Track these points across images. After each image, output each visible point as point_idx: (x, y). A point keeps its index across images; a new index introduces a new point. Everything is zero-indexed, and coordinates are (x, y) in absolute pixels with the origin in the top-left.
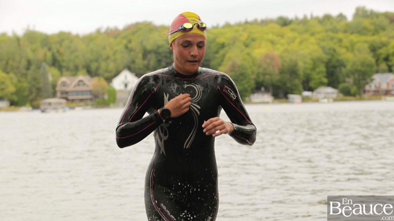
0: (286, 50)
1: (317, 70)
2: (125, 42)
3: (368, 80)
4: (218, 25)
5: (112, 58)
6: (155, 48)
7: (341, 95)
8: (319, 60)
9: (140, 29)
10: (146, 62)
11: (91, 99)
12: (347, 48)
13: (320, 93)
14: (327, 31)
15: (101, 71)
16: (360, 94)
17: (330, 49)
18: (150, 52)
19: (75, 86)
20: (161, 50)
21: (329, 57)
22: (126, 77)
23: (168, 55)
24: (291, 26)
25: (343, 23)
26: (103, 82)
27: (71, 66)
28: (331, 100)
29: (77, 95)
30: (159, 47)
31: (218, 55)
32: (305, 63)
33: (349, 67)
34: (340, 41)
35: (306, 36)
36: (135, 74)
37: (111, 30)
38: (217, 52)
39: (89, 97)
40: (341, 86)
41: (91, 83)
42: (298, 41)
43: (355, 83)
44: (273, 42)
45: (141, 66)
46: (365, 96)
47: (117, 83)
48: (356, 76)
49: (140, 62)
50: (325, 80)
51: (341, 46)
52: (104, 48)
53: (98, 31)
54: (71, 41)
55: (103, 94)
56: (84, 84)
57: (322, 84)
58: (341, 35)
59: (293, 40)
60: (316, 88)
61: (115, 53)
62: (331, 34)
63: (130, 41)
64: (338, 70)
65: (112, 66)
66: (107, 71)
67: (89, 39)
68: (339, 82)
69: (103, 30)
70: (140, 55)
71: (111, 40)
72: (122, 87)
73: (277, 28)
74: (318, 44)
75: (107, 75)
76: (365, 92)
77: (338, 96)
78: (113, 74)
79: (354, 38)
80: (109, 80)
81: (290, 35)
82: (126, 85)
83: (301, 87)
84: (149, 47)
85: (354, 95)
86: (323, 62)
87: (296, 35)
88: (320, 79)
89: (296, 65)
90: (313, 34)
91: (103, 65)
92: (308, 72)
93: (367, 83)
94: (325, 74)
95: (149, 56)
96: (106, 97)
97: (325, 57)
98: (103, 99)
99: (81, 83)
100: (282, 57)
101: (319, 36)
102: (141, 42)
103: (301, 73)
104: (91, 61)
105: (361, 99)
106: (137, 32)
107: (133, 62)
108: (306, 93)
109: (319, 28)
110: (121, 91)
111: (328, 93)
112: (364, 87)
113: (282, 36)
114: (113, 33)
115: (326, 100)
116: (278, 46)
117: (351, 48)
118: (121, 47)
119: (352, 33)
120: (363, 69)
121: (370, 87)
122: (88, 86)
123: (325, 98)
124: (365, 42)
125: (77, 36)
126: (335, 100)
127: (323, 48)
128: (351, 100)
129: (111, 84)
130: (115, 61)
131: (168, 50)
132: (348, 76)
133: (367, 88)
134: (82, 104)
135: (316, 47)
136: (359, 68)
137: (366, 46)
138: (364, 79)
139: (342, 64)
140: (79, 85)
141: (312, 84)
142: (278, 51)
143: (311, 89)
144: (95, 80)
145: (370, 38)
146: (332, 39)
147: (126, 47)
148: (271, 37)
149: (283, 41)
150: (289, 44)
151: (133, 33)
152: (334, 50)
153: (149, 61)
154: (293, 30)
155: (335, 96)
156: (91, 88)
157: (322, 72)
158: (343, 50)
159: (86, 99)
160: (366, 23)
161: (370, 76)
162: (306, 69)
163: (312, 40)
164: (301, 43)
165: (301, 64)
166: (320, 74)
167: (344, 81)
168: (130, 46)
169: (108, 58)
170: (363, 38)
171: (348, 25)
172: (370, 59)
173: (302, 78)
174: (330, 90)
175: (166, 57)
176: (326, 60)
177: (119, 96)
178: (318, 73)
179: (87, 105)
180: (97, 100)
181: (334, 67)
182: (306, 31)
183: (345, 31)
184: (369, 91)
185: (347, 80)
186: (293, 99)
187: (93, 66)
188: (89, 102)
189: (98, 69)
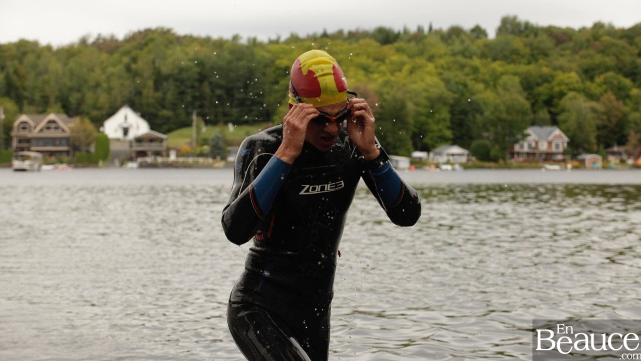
0: (386, 83)
1: (437, 116)
2: (126, 60)
3: (519, 137)
4: (279, 38)
5: (105, 85)
6: (176, 71)
7: (474, 159)
8: (441, 100)
9: (152, 40)
10: (159, 95)
11: (67, 152)
12: (485, 82)
13: (440, 154)
14: (454, 54)
15: (85, 108)
16: (504, 159)
17: (457, 83)
18: (167, 78)
19: (41, 130)
20: (185, 75)
21: (457, 96)
22: (126, 118)
23: (196, 84)
24: (397, 45)
25: (480, 42)
26: (89, 126)
27: (37, 96)
28: (457, 167)
29: (45, 145)
30: (182, 70)
31: (276, 87)
32: (417, 104)
33: (487, 114)
34: (475, 70)
35: (420, 61)
36: (140, 113)
37: (105, 40)
38: (277, 83)
39: (65, 148)
40: (475, 144)
41: (67, 126)
42: (406, 68)
43: (496, 141)
44: (366, 69)
45: (151, 101)
46: (513, 162)
47: (112, 128)
48: (500, 128)
49: (149, 93)
50: (448, 133)
51: (476, 80)
52: (92, 70)
53: (83, 41)
54: (39, 56)
55: (89, 145)
56: (57, 128)
57: (444, 140)
58: (476, 62)
59: (399, 67)
60: (434, 147)
61: (108, 79)
62: (460, 59)
63: (134, 60)
64: (470, 117)
65: (103, 99)
66: (95, 107)
67: (68, 53)
68: (471, 138)
69: (91, 40)
70: (151, 83)
71: (104, 56)
72: (119, 134)
73: (374, 46)
74: (440, 74)
75: (95, 113)
76: (512, 154)
77: (468, 160)
78: (104, 112)
79: (497, 66)
80: (99, 122)
81: (395, 58)
82: (126, 131)
83: (410, 143)
84: (165, 69)
85: (495, 160)
86: (445, 104)
87: (405, 58)
88: (440, 130)
89: (403, 106)
90: (431, 59)
91: (89, 97)
92: (423, 119)
93: (517, 141)
94: (448, 124)
95: (165, 84)
96: (92, 149)
97: (450, 96)
98: (88, 152)
99: (53, 125)
100: (381, 95)
101: (441, 62)
102: (153, 62)
103: (411, 121)
104: (71, 89)
105: (508, 167)
106: (146, 45)
107: (139, 93)
108: (417, 154)
109: (442, 48)
110: (118, 140)
111: (453, 155)
112: (513, 148)
113: (381, 60)
114: (108, 46)
115: (449, 167)
116: (376, 76)
117: (493, 82)
118: (119, 69)
119: (495, 59)
120: (509, 118)
121: (522, 147)
122: (63, 131)
123: (448, 163)
124: (515, 74)
125: (49, 48)
126: (466, 167)
127: (447, 81)
128: (490, 168)
129: (101, 129)
130: (109, 90)
131: (196, 76)
132: (485, 127)
133: (517, 148)
134: (53, 159)
135: (436, 79)
136: (504, 116)
137: (517, 79)
138: (512, 134)
139: (476, 108)
140: (48, 128)
141: (427, 140)
142: (375, 83)
143: (426, 148)
144: (75, 122)
145: (523, 68)
146: (462, 67)
147: (128, 69)
148: (363, 60)
149: (383, 68)
150: (392, 73)
151: (141, 47)
152: (465, 85)
153: (165, 93)
154: (399, 50)
155: (464, 159)
156: (68, 133)
157: (444, 120)
158: (481, 86)
159: (60, 152)
160: (518, 43)
161: (521, 129)
162: (419, 114)
163: (431, 67)
164: (411, 72)
165: (410, 106)
166: (441, 123)
167: (480, 137)
168: (134, 66)
169: (97, 85)
170: (511, 68)
171: (488, 46)
172: (522, 100)
173: (412, 129)
174: (456, 150)
175: (193, 87)
176: (451, 102)
177: (114, 147)
178: (438, 122)
179: (61, 162)
180: (78, 154)
181: (464, 112)
182: (421, 53)
183: (483, 56)
184: (519, 154)
185: (485, 134)
186: (397, 161)
187: (74, 98)
188: (65, 158)
189: (81, 102)
